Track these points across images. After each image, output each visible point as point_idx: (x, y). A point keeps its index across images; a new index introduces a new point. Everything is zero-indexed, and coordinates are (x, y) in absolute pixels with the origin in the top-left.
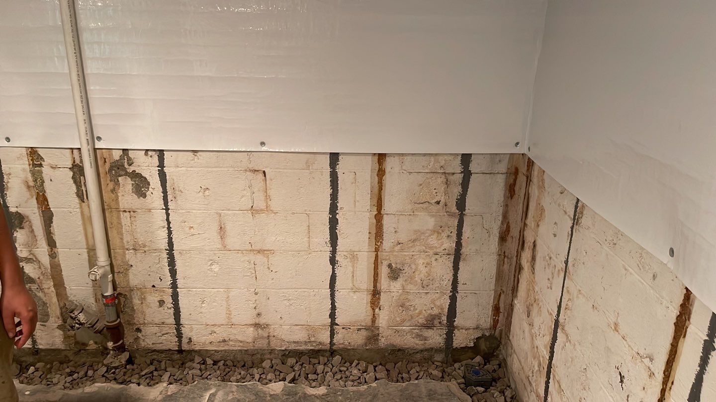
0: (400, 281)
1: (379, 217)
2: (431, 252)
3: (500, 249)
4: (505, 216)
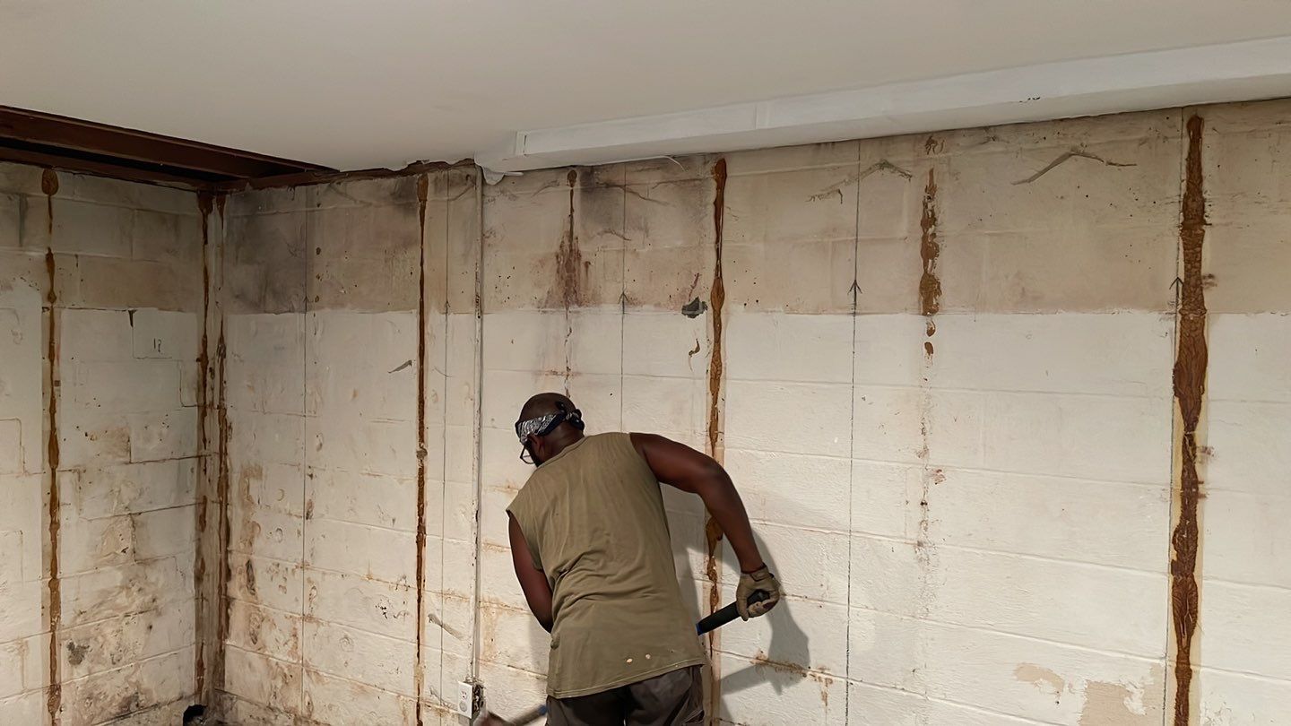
0: (85, 663)
1: (54, 584)
2: (121, 615)
3: (198, 591)
4: (199, 552)
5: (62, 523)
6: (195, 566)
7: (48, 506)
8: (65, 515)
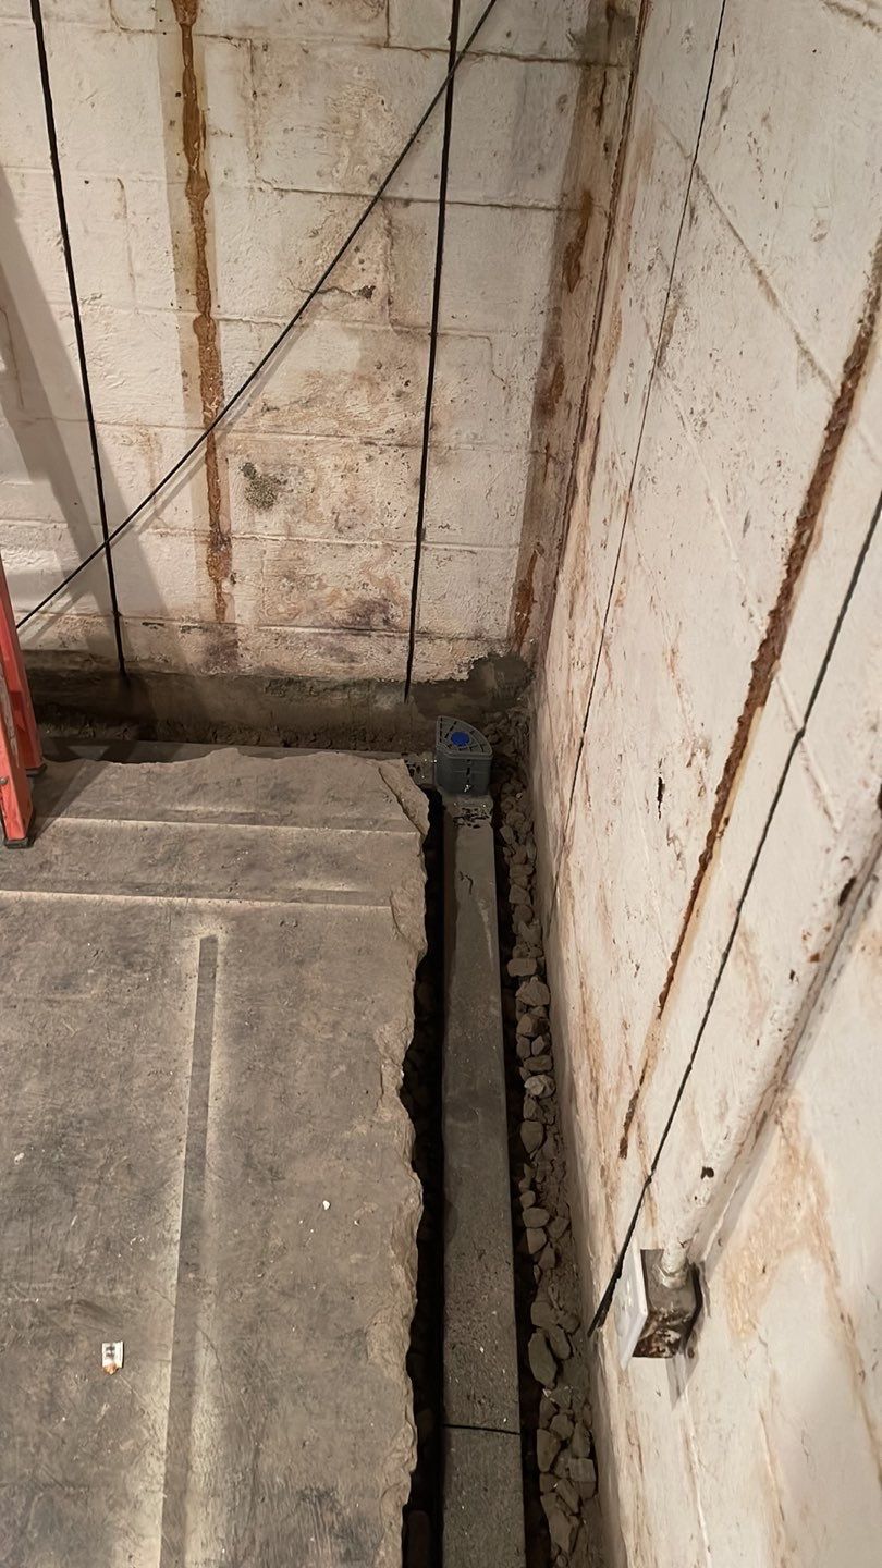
0: (278, 515)
1: (205, 328)
2: (356, 437)
3: (537, 437)
4: (552, 342)
5: (216, 179)
6: (539, 375)
7: (179, 126)
8: (220, 158)
